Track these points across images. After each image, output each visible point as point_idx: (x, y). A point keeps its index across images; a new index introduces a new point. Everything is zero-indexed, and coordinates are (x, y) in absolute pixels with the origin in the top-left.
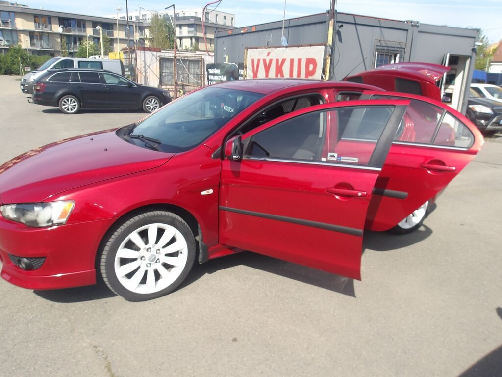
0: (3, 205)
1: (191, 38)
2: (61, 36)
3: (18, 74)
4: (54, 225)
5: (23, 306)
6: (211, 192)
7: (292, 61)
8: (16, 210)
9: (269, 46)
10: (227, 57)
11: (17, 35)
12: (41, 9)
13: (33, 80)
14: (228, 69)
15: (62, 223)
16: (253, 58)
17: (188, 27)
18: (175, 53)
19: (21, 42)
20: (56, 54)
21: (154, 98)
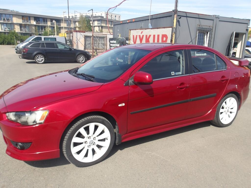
0: (8, 112)
1: (99, 26)
2: (35, 26)
3: (14, 45)
4: (37, 124)
5: (18, 170)
6: (124, 104)
7: (154, 36)
8: (16, 115)
9: (142, 28)
10: (120, 34)
11: (14, 25)
12: (26, 13)
13: (22, 47)
14: (120, 40)
15: (42, 123)
16: (133, 35)
17: (98, 21)
18: (93, 33)
19: (15, 29)
20: (32, 34)
21: (82, 55)
